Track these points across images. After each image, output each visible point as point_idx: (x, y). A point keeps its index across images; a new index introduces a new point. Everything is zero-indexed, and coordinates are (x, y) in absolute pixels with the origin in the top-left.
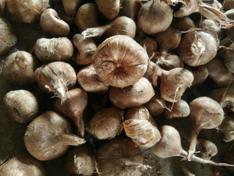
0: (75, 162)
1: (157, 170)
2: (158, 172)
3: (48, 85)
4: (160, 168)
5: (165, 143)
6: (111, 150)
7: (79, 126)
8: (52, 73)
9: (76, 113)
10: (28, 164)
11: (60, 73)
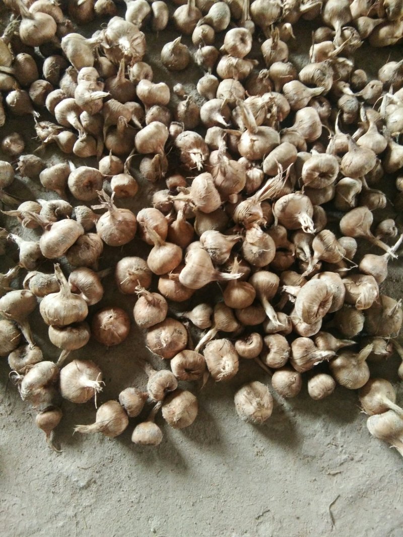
0: (379, 354)
1: (392, 281)
2: (394, 281)
3: (315, 362)
4: (391, 278)
5: (378, 274)
6: (373, 322)
7: (348, 344)
8: (305, 358)
9: (338, 344)
10: (370, 389)
11: (306, 351)
